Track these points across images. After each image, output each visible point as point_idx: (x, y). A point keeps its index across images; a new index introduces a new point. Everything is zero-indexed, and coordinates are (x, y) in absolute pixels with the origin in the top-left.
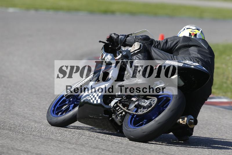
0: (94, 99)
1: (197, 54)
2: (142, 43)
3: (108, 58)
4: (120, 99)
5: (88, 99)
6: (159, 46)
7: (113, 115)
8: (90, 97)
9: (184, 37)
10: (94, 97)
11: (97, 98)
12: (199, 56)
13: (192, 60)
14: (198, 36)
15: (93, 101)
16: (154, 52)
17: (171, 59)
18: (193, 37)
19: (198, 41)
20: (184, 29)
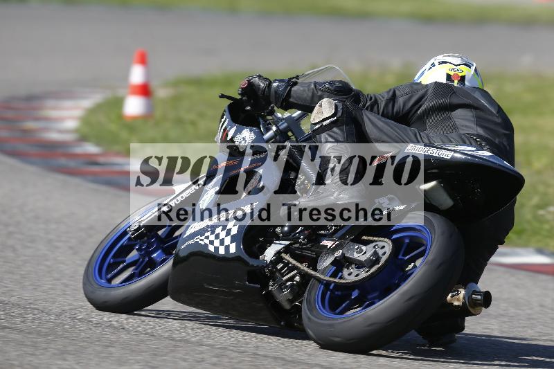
0: (217, 243)
1: (473, 125)
2: (340, 101)
3: (244, 139)
4: (287, 243)
5: (202, 243)
6: (376, 107)
7: (271, 283)
8: (207, 238)
9: (437, 85)
10: (217, 237)
11: (227, 240)
12: (481, 131)
13: (467, 142)
14: (469, 82)
15: (217, 249)
16: (371, 122)
17: (415, 140)
18: (456, 83)
19: (472, 94)
20: (433, 65)
